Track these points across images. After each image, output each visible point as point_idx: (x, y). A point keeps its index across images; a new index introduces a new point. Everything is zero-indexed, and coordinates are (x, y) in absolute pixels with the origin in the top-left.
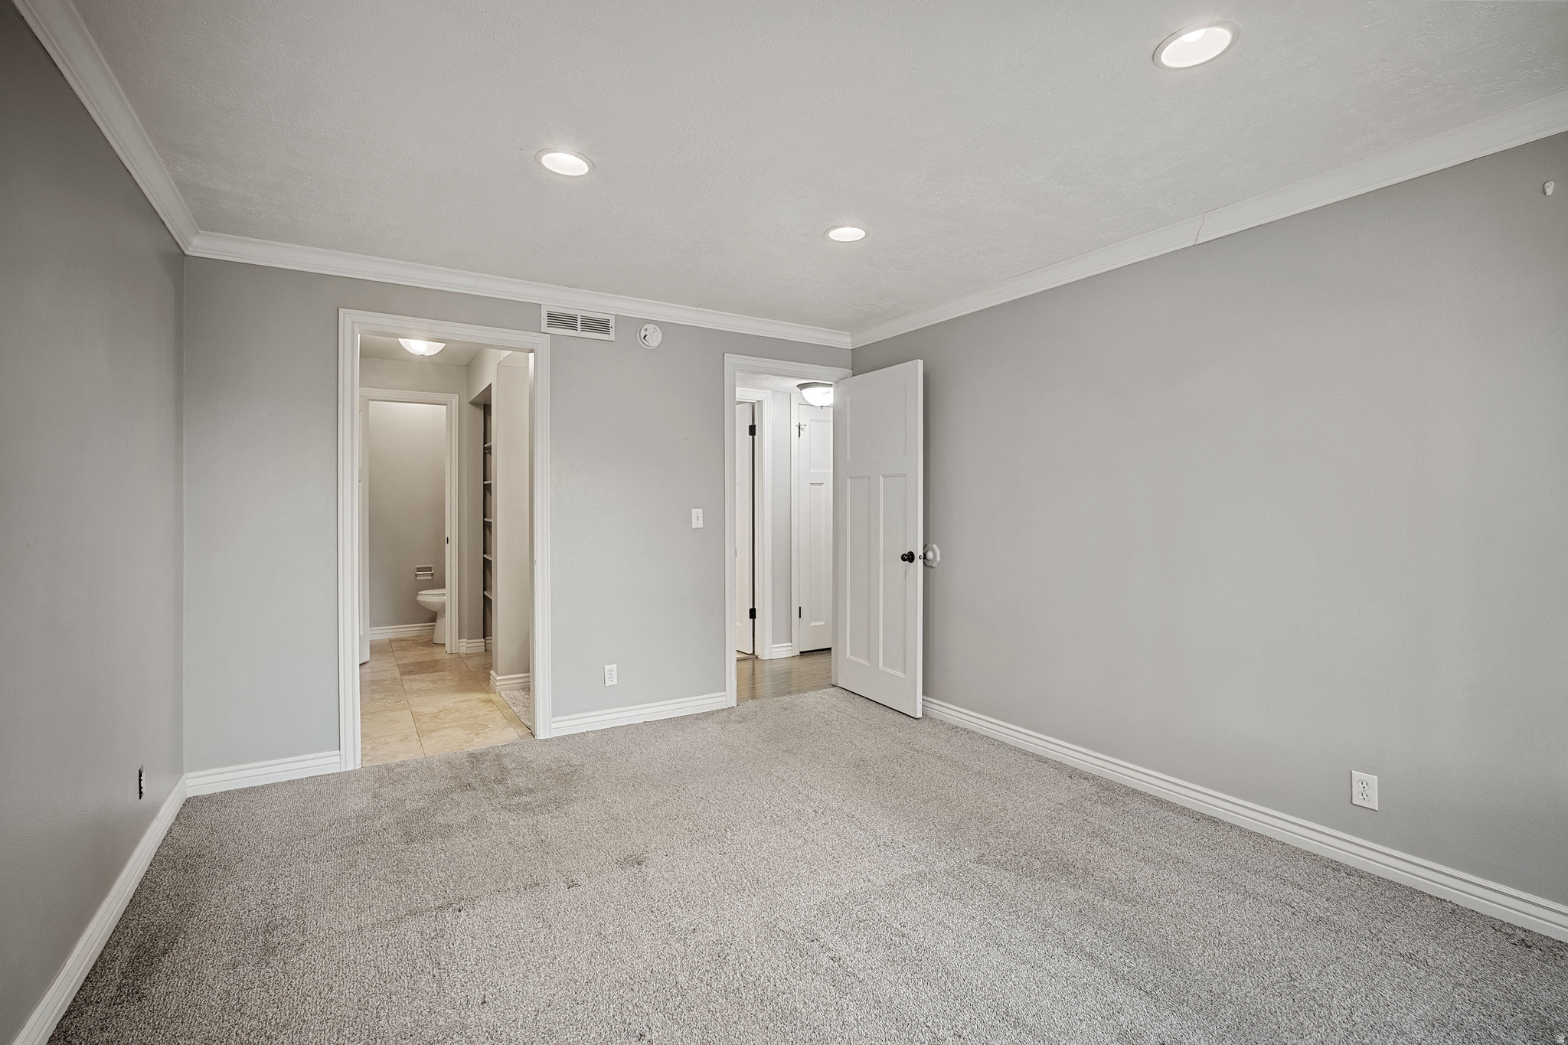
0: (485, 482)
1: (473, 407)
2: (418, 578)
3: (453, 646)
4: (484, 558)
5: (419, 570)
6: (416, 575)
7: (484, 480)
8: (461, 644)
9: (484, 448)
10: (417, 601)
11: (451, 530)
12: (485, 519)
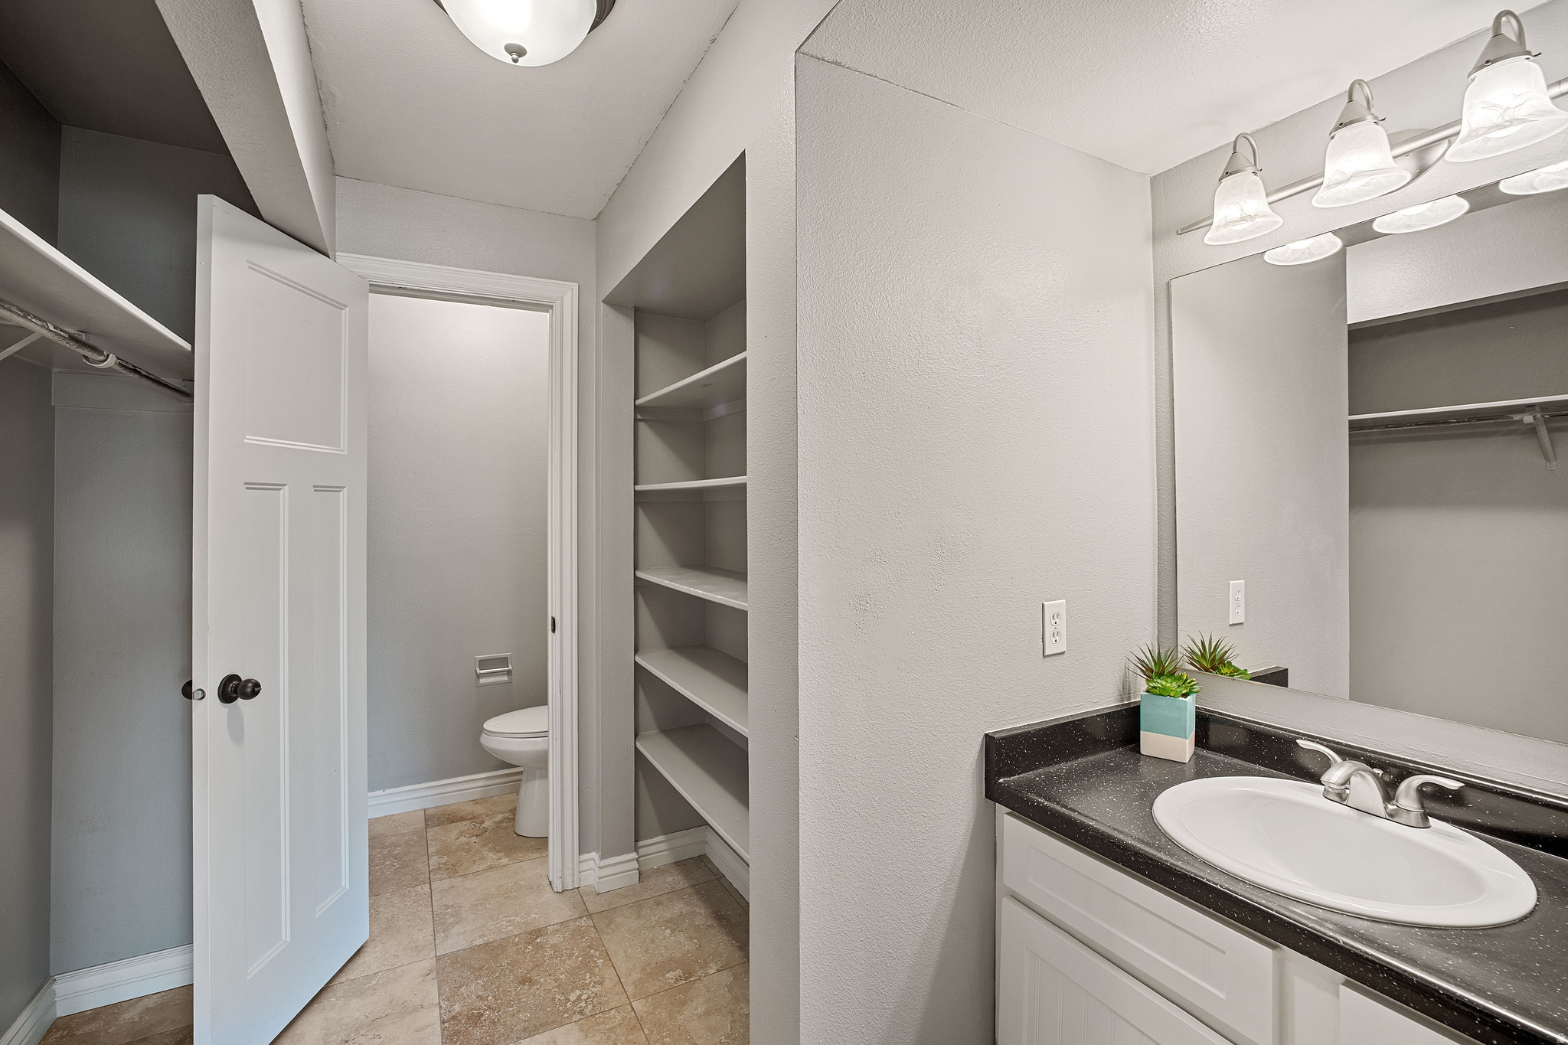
0: (638, 488)
1: (611, 313)
2: (482, 681)
3: (568, 873)
4: (636, 663)
5: (483, 664)
6: (479, 676)
7: (636, 483)
8: (584, 866)
9: (637, 409)
10: (480, 745)
11: (561, 601)
12: (640, 574)
